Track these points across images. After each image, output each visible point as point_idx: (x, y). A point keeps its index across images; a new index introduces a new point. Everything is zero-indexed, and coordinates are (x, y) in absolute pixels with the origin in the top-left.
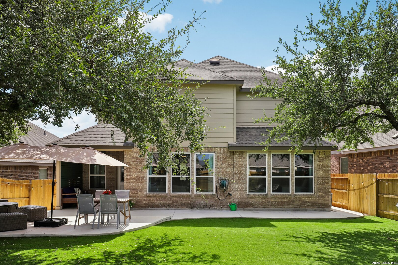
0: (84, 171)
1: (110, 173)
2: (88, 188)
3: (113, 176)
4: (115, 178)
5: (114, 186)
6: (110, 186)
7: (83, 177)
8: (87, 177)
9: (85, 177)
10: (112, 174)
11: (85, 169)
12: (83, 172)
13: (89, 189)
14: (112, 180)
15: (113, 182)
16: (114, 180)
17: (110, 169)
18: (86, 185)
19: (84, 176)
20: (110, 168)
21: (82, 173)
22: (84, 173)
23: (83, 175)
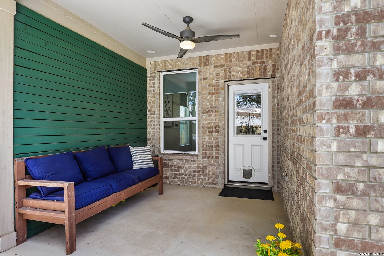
0: (150, 110)
1: (207, 112)
2: (159, 149)
3: (217, 121)
4: (221, 124)
5: (218, 146)
6: (209, 146)
7: (148, 123)
8: (156, 123)
9: (153, 123)
10: (213, 115)
11: (153, 105)
12: (149, 113)
13: (162, 151)
14: (212, 131)
15: (215, 135)
16: (218, 131)
17: (208, 104)
18: (153, 143)
19: (151, 121)
20: (209, 101)
21: (147, 115)
22: (151, 114)
23: (148, 120)
